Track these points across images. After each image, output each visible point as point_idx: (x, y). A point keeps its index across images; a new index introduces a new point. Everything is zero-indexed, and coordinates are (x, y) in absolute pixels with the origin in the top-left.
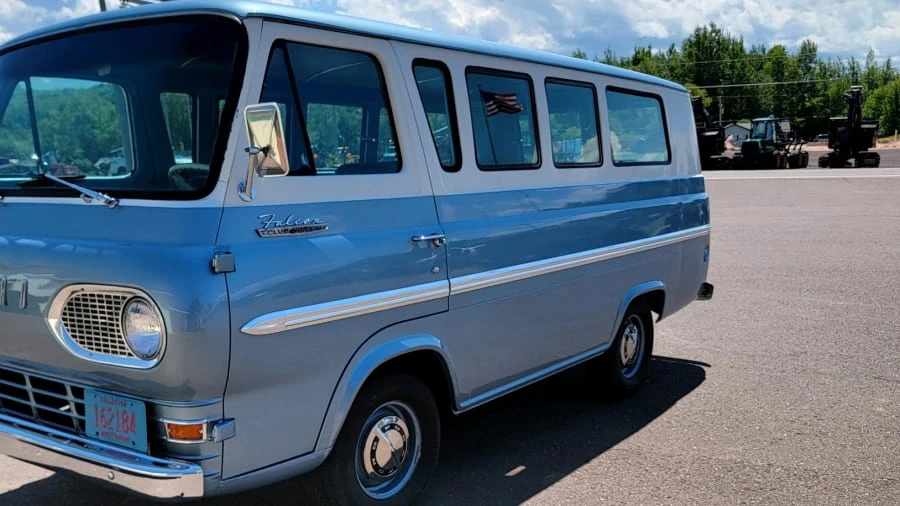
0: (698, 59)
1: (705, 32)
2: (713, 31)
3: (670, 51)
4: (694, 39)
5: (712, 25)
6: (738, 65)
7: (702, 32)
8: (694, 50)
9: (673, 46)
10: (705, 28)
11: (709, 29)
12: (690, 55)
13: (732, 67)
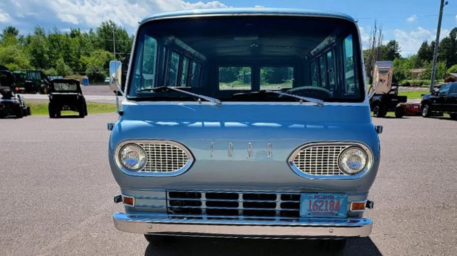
0: (106, 38)
1: (108, 26)
2: (112, 24)
3: (90, 32)
4: (102, 28)
5: (111, 22)
6: (127, 43)
7: (106, 25)
8: (104, 34)
9: (92, 30)
10: (107, 23)
11: (110, 24)
12: (101, 36)
13: (124, 44)
